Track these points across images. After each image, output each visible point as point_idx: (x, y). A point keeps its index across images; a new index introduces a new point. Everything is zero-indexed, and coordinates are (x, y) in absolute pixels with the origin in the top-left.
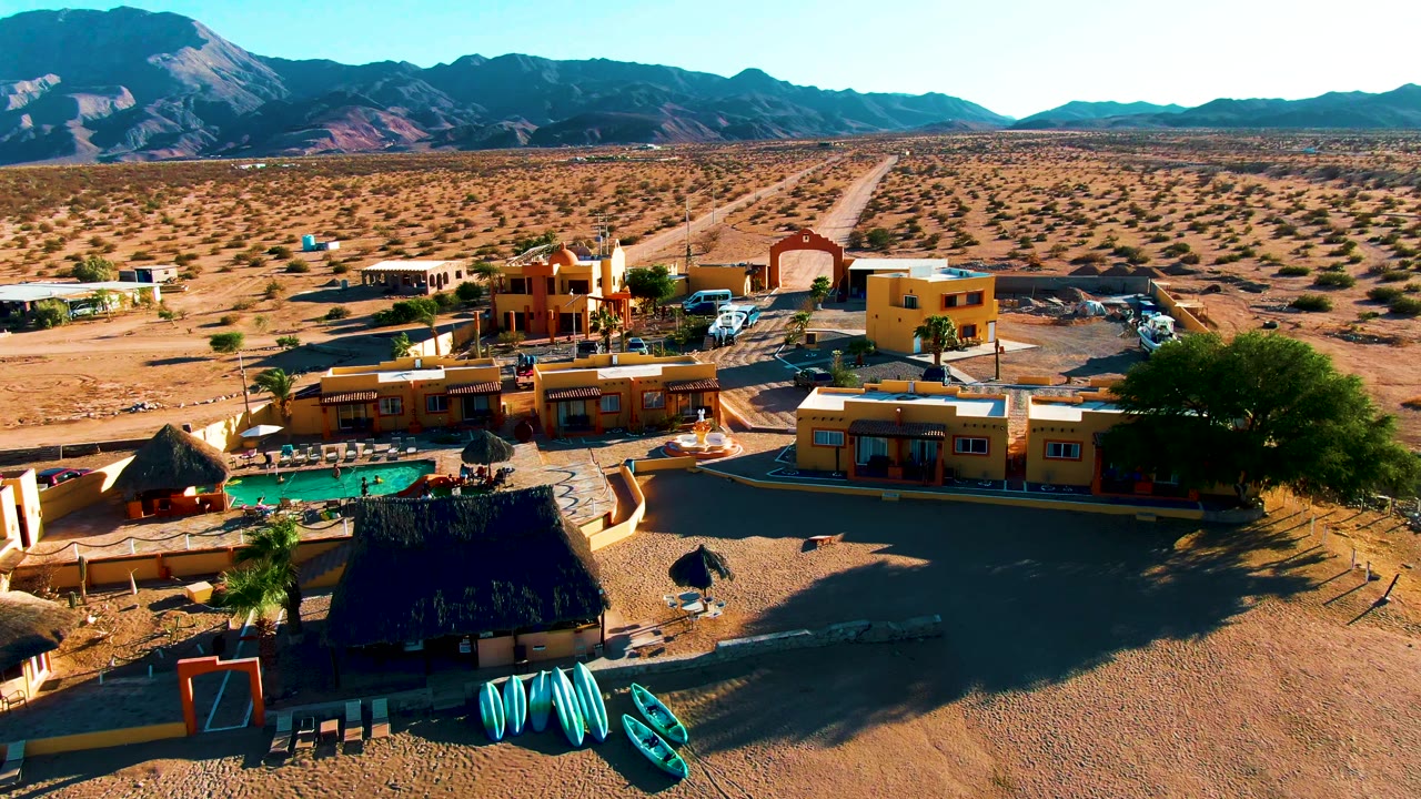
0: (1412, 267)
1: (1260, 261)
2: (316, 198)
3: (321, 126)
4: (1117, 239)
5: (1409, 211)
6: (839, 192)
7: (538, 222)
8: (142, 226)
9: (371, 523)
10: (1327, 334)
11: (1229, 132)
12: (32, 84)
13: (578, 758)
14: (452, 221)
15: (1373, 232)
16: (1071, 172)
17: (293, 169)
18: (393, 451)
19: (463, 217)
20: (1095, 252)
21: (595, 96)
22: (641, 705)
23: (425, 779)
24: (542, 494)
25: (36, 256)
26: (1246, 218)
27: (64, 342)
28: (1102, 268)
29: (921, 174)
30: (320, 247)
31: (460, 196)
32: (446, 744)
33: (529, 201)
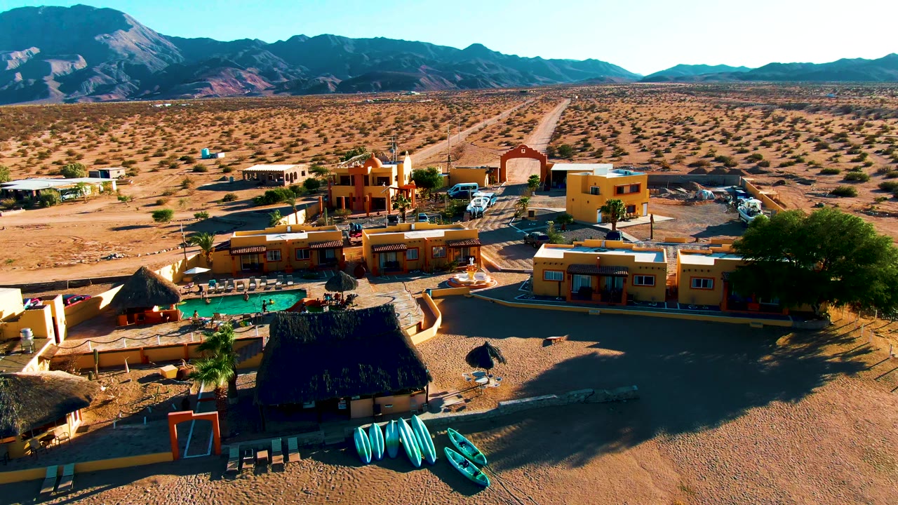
1: (808, 165)
2: (206, 126)
3: (205, 80)
4: (716, 151)
6: (536, 121)
7: (348, 141)
8: (98, 143)
10: (856, 211)
11: (779, 84)
12: (22, 54)
13: (419, 474)
14: (294, 140)
15: (877, 147)
16: (681, 109)
17: (189, 107)
18: (279, 283)
19: (300, 138)
20: (703, 159)
21: (378, 61)
22: (455, 441)
23: (326, 488)
24: (387, 309)
25: (35, 161)
26: (796, 139)
27: (59, 215)
28: (709, 170)
29: (586, 110)
30: (213, 156)
31: (296, 124)
32: (336, 466)
33: (341, 127)
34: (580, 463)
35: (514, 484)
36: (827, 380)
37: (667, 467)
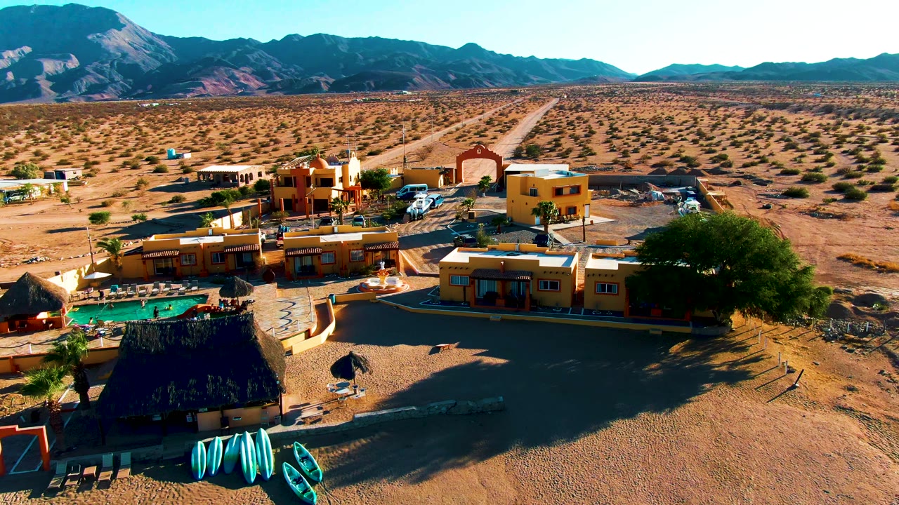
0: (865, 169)
1: (771, 165)
2: (185, 125)
3: (197, 80)
4: (684, 152)
5: (872, 133)
6: (517, 121)
7: (321, 141)
8: (70, 143)
9: (130, 337)
10: (801, 212)
11: (770, 84)
12: (14, 53)
13: (249, 491)
14: (267, 140)
15: (846, 147)
16: (665, 109)
17: (176, 106)
18: (183, 289)
19: (274, 138)
20: (668, 159)
21: (372, 61)
24: (246, 318)
26: (768, 138)
28: (669, 170)
29: (571, 110)
30: (178, 157)
31: (276, 124)
33: (320, 127)
34: (418, 480)
36: (706, 390)
37: (507, 484)
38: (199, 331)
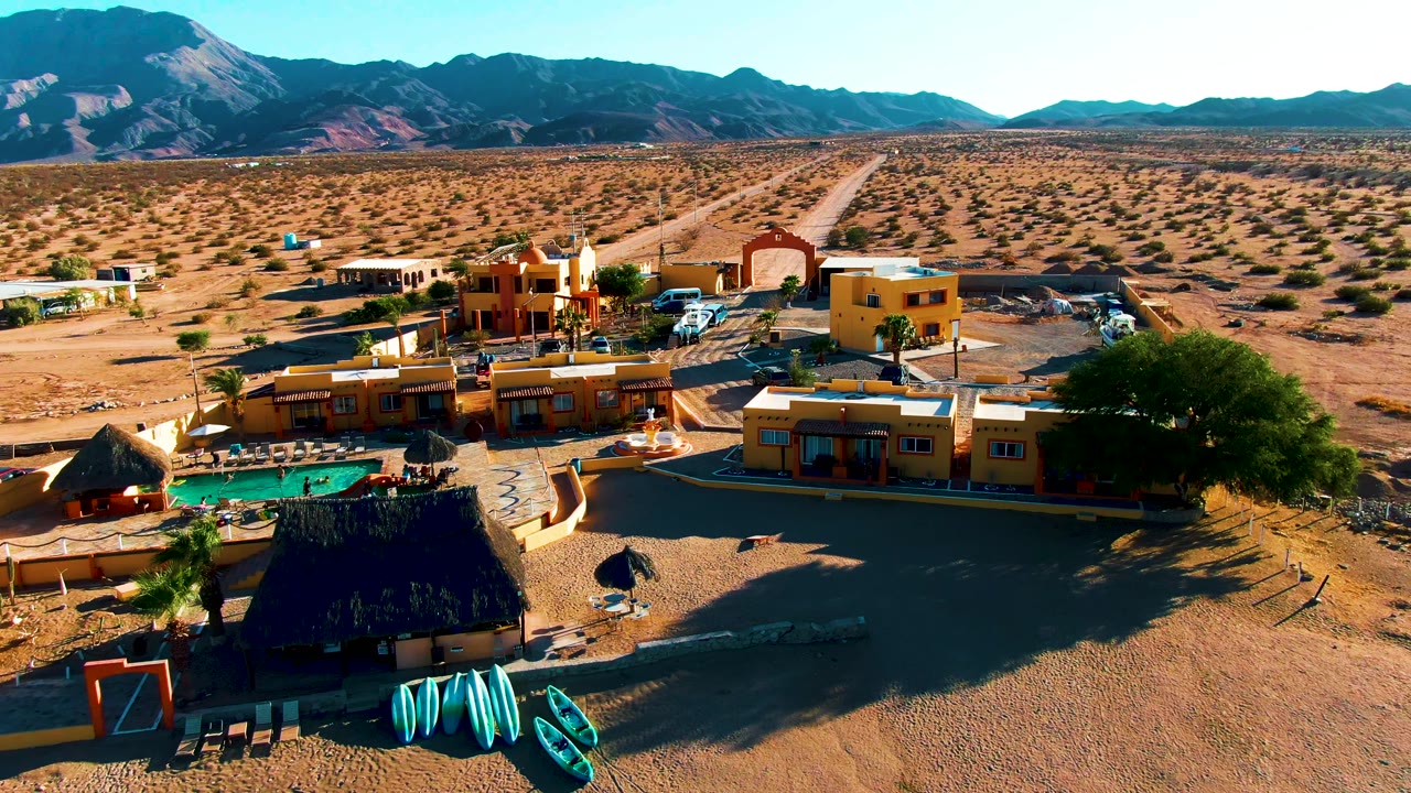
0: (1383, 265)
1: (1233, 259)
2: (305, 197)
3: (317, 125)
4: (1094, 238)
5: (1387, 209)
6: (825, 191)
7: (522, 221)
8: (128, 225)
9: (290, 524)
10: (1290, 333)
11: (1217, 131)
12: (30, 84)
13: (486, 762)
14: (437, 219)
15: (1348, 231)
16: (1056, 171)
17: (286, 167)
18: (341, 450)
19: (447, 216)
20: (1070, 250)
21: (589, 95)
22: (555, 707)
23: (329, 784)
24: (465, 494)
25: (19, 254)
26: (1224, 217)
27: (34, 340)
28: (1075, 267)
29: (907, 172)
30: (301, 246)
31: (447, 195)
32: (355, 747)
33: (516, 200)
34: (746, 744)
35: (633, 777)
36: (1176, 607)
37: (885, 751)
38: (394, 514)
